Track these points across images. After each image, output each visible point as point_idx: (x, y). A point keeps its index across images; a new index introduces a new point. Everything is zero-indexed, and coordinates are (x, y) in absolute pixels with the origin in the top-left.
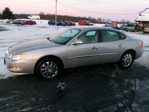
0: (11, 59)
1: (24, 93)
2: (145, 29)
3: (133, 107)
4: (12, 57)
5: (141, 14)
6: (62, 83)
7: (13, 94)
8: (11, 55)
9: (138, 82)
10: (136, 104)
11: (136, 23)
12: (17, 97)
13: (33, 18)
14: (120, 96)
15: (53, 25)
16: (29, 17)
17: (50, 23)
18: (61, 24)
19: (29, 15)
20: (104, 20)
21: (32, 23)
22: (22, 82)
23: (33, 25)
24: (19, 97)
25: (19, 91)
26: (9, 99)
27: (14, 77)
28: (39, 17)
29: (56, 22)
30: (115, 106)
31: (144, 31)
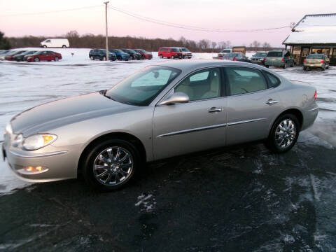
0: (21, 146)
1: (58, 225)
2: (307, 60)
3: (317, 242)
4: (23, 142)
5: (296, 29)
6: (146, 195)
7: (32, 232)
8: (20, 136)
9: (315, 182)
10: (322, 235)
11: (286, 49)
12: (42, 237)
13: (53, 45)
14: (284, 217)
15: (101, 60)
16: (43, 43)
17: (94, 56)
18: (119, 58)
19: (43, 39)
20: (214, 44)
21: (52, 57)
22: (51, 199)
23: (55, 60)
24: (48, 238)
25: (46, 224)
26: (24, 245)
27: (29, 190)
28: (67, 43)
29: (108, 53)
30: (277, 242)
31: (305, 64)
